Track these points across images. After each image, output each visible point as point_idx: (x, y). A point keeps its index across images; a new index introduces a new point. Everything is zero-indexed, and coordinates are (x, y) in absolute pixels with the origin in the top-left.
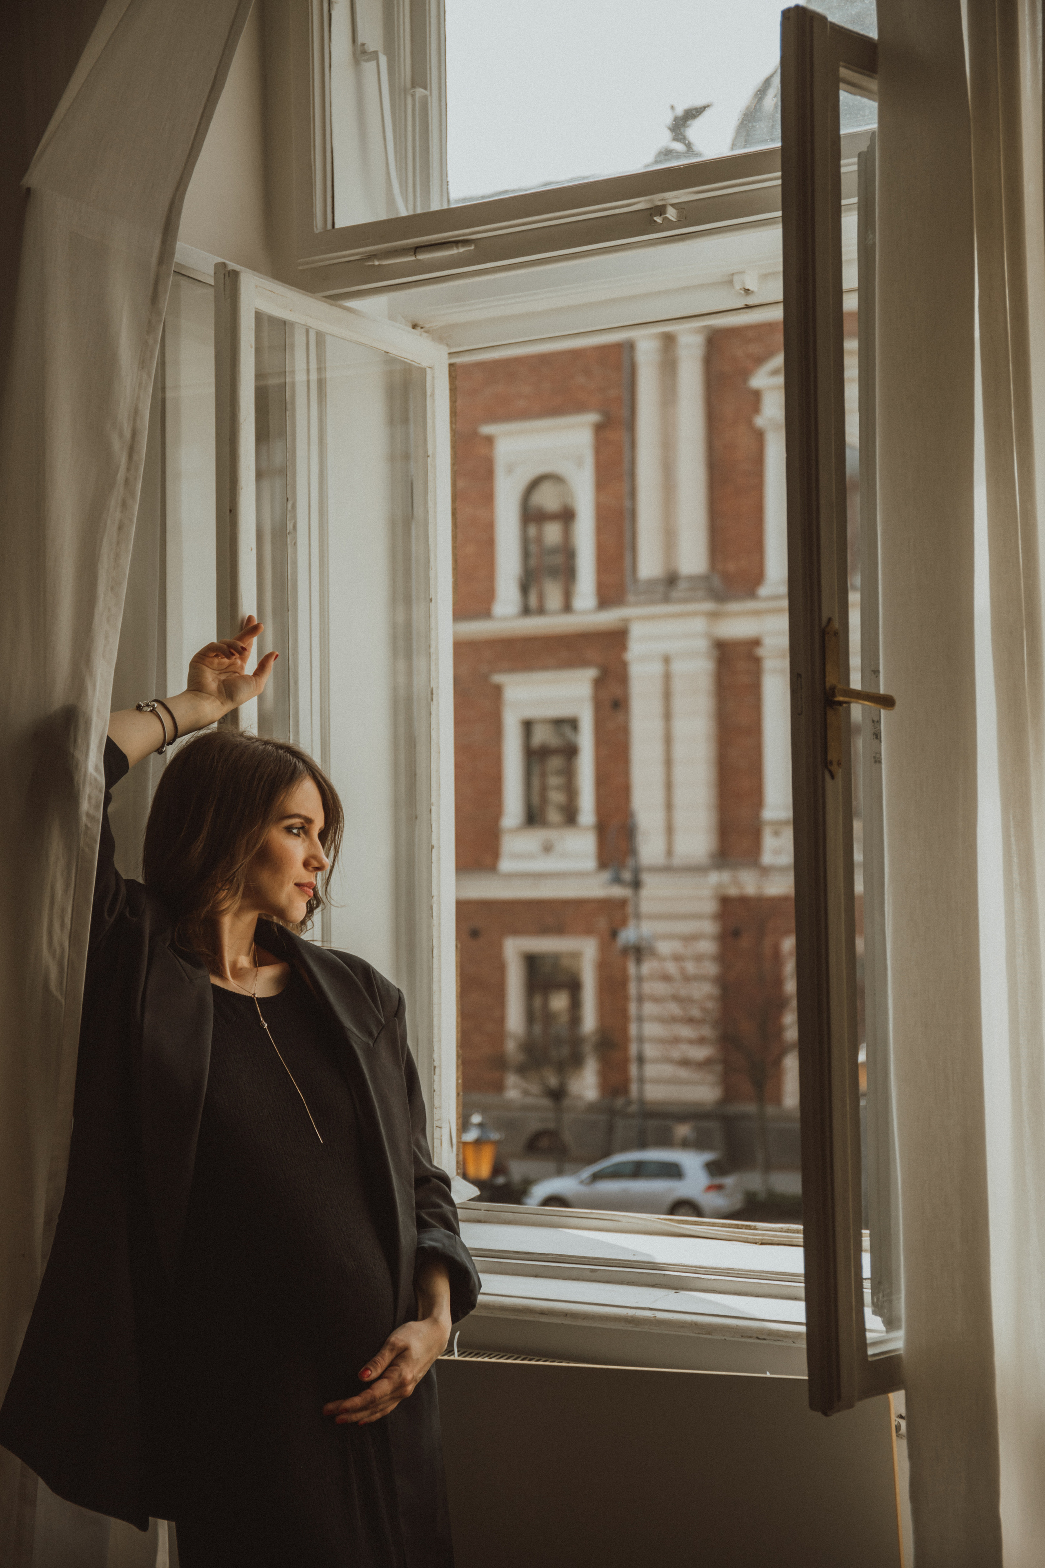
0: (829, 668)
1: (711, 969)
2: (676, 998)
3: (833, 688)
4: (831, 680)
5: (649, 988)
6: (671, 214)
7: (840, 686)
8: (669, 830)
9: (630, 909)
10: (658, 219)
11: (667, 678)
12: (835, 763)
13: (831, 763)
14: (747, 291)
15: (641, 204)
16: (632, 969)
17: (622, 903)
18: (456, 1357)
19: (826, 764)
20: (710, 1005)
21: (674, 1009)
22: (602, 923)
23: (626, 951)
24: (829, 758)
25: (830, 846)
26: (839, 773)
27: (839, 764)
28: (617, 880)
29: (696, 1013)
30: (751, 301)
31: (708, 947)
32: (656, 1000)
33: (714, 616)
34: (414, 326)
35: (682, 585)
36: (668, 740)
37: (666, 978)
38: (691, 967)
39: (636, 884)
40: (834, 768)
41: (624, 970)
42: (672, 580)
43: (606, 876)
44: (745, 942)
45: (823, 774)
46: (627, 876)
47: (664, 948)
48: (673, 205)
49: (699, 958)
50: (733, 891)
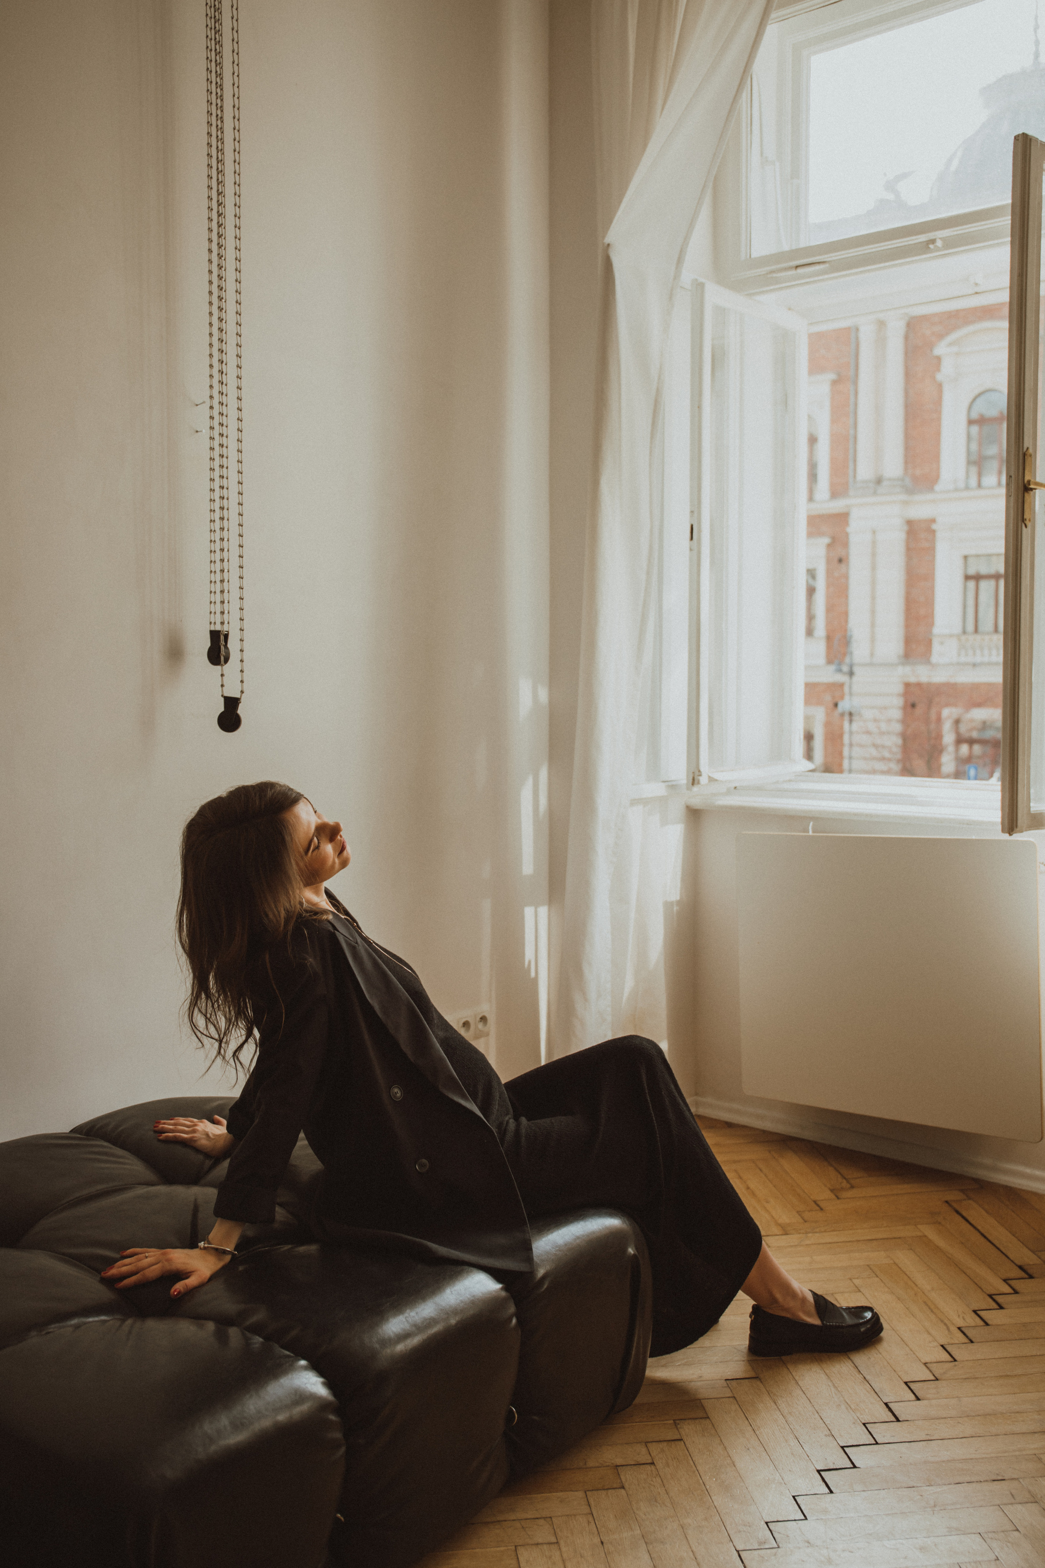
0: (1026, 472)
1: (898, 727)
2: (875, 746)
3: (1029, 482)
4: (1027, 478)
5: (857, 739)
6: (939, 243)
7: (1032, 480)
8: (873, 640)
9: (846, 689)
10: (931, 246)
11: (874, 543)
12: (1028, 520)
13: (1026, 520)
14: (976, 284)
15: (922, 238)
16: (846, 725)
17: (842, 685)
18: (811, 833)
19: (1023, 520)
20: (895, 749)
21: (874, 752)
22: (828, 698)
23: (842, 715)
24: (1025, 517)
25: (1024, 560)
26: (1029, 524)
27: (1030, 520)
28: (840, 671)
29: (887, 755)
30: (978, 289)
31: (897, 714)
32: (861, 746)
33: (905, 503)
34: (790, 309)
35: (885, 483)
36: (873, 583)
37: (868, 733)
38: (884, 726)
39: (851, 674)
40: (1027, 522)
41: (842, 727)
42: (879, 481)
43: (832, 668)
44: (919, 711)
45: (1021, 524)
46: (845, 668)
47: (868, 714)
48: (940, 238)
49: (889, 721)
50: (913, 680)
